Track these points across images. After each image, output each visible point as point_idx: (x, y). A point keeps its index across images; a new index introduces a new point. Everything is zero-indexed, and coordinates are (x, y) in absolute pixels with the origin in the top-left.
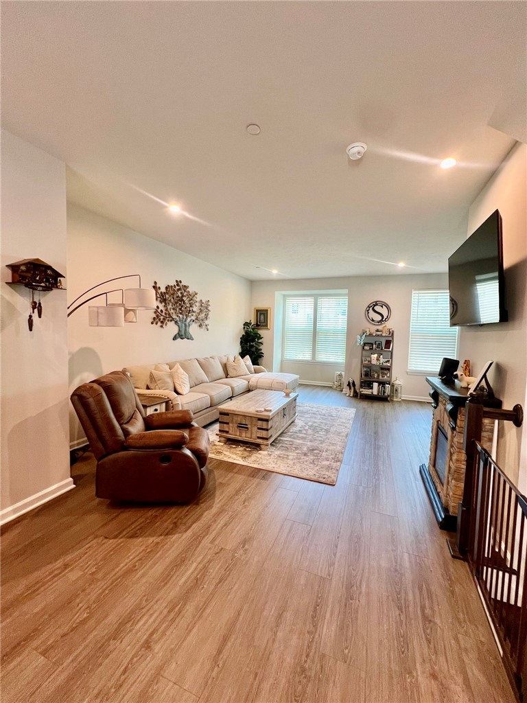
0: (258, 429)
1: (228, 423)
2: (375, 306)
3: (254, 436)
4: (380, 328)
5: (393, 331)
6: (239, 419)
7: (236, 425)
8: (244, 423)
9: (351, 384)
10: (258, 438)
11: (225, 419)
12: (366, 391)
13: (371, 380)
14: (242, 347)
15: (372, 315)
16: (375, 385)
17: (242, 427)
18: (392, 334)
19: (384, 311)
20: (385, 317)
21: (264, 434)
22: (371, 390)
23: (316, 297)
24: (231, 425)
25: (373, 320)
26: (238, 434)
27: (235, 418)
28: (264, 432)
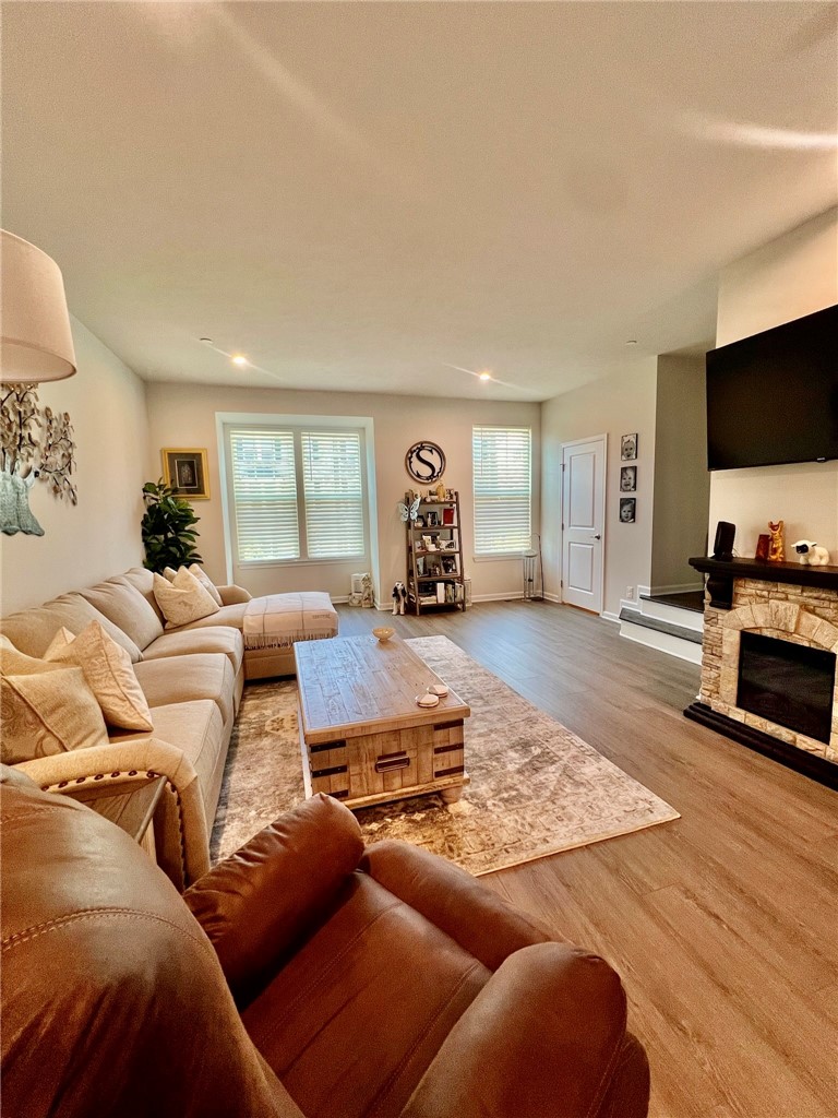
0: (437, 751)
1: (343, 769)
2: (420, 450)
3: (427, 774)
4: (432, 488)
5: (456, 493)
6: (378, 747)
7: (373, 765)
8: (395, 750)
9: (400, 593)
10: (439, 774)
11: (334, 758)
12: (427, 601)
13: (433, 578)
14: (147, 545)
15: (417, 466)
16: (440, 587)
17: (390, 762)
18: (454, 497)
19: (434, 459)
20: (437, 470)
21: (451, 759)
22: (434, 597)
23: (297, 431)
24: (353, 769)
25: (419, 476)
26: (379, 785)
27: (367, 746)
28: (453, 755)
